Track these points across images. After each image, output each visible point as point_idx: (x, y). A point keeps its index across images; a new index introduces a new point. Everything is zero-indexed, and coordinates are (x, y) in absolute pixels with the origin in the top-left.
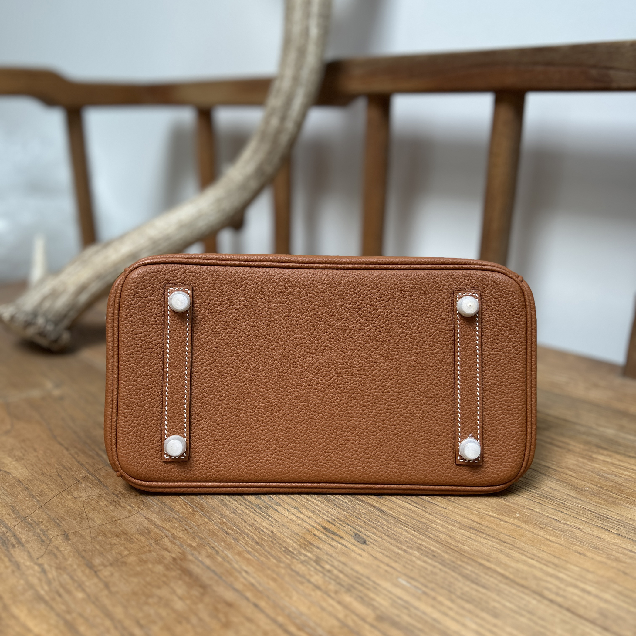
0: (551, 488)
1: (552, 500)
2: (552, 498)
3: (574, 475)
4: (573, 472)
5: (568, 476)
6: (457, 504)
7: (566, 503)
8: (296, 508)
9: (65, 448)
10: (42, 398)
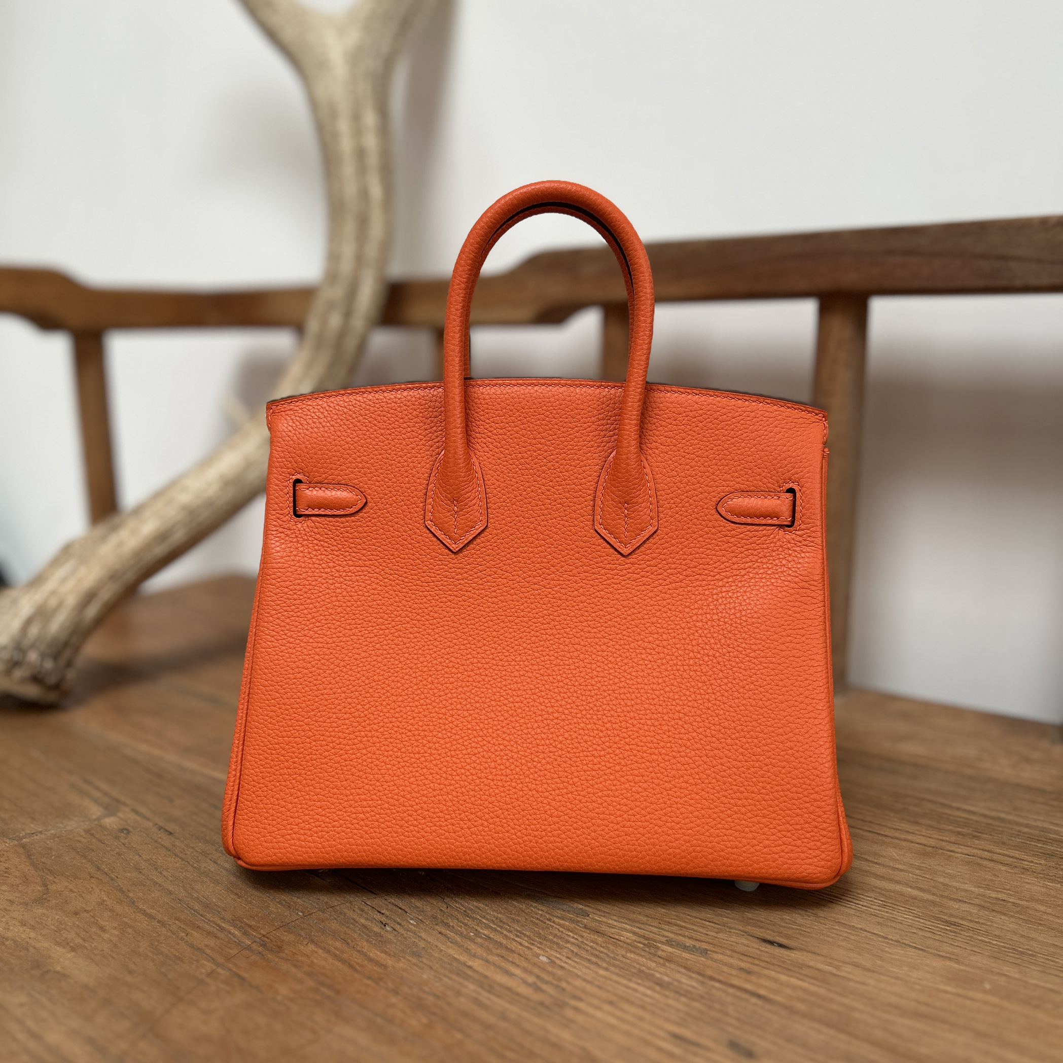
0: (1023, 936)
1: (1032, 955)
2: (1030, 953)
3: (1049, 910)
4: (1046, 906)
5: (1041, 913)
6: (880, 974)
7: (1057, 960)
8: (611, 1003)
9: (159, 922)
10: (87, 831)
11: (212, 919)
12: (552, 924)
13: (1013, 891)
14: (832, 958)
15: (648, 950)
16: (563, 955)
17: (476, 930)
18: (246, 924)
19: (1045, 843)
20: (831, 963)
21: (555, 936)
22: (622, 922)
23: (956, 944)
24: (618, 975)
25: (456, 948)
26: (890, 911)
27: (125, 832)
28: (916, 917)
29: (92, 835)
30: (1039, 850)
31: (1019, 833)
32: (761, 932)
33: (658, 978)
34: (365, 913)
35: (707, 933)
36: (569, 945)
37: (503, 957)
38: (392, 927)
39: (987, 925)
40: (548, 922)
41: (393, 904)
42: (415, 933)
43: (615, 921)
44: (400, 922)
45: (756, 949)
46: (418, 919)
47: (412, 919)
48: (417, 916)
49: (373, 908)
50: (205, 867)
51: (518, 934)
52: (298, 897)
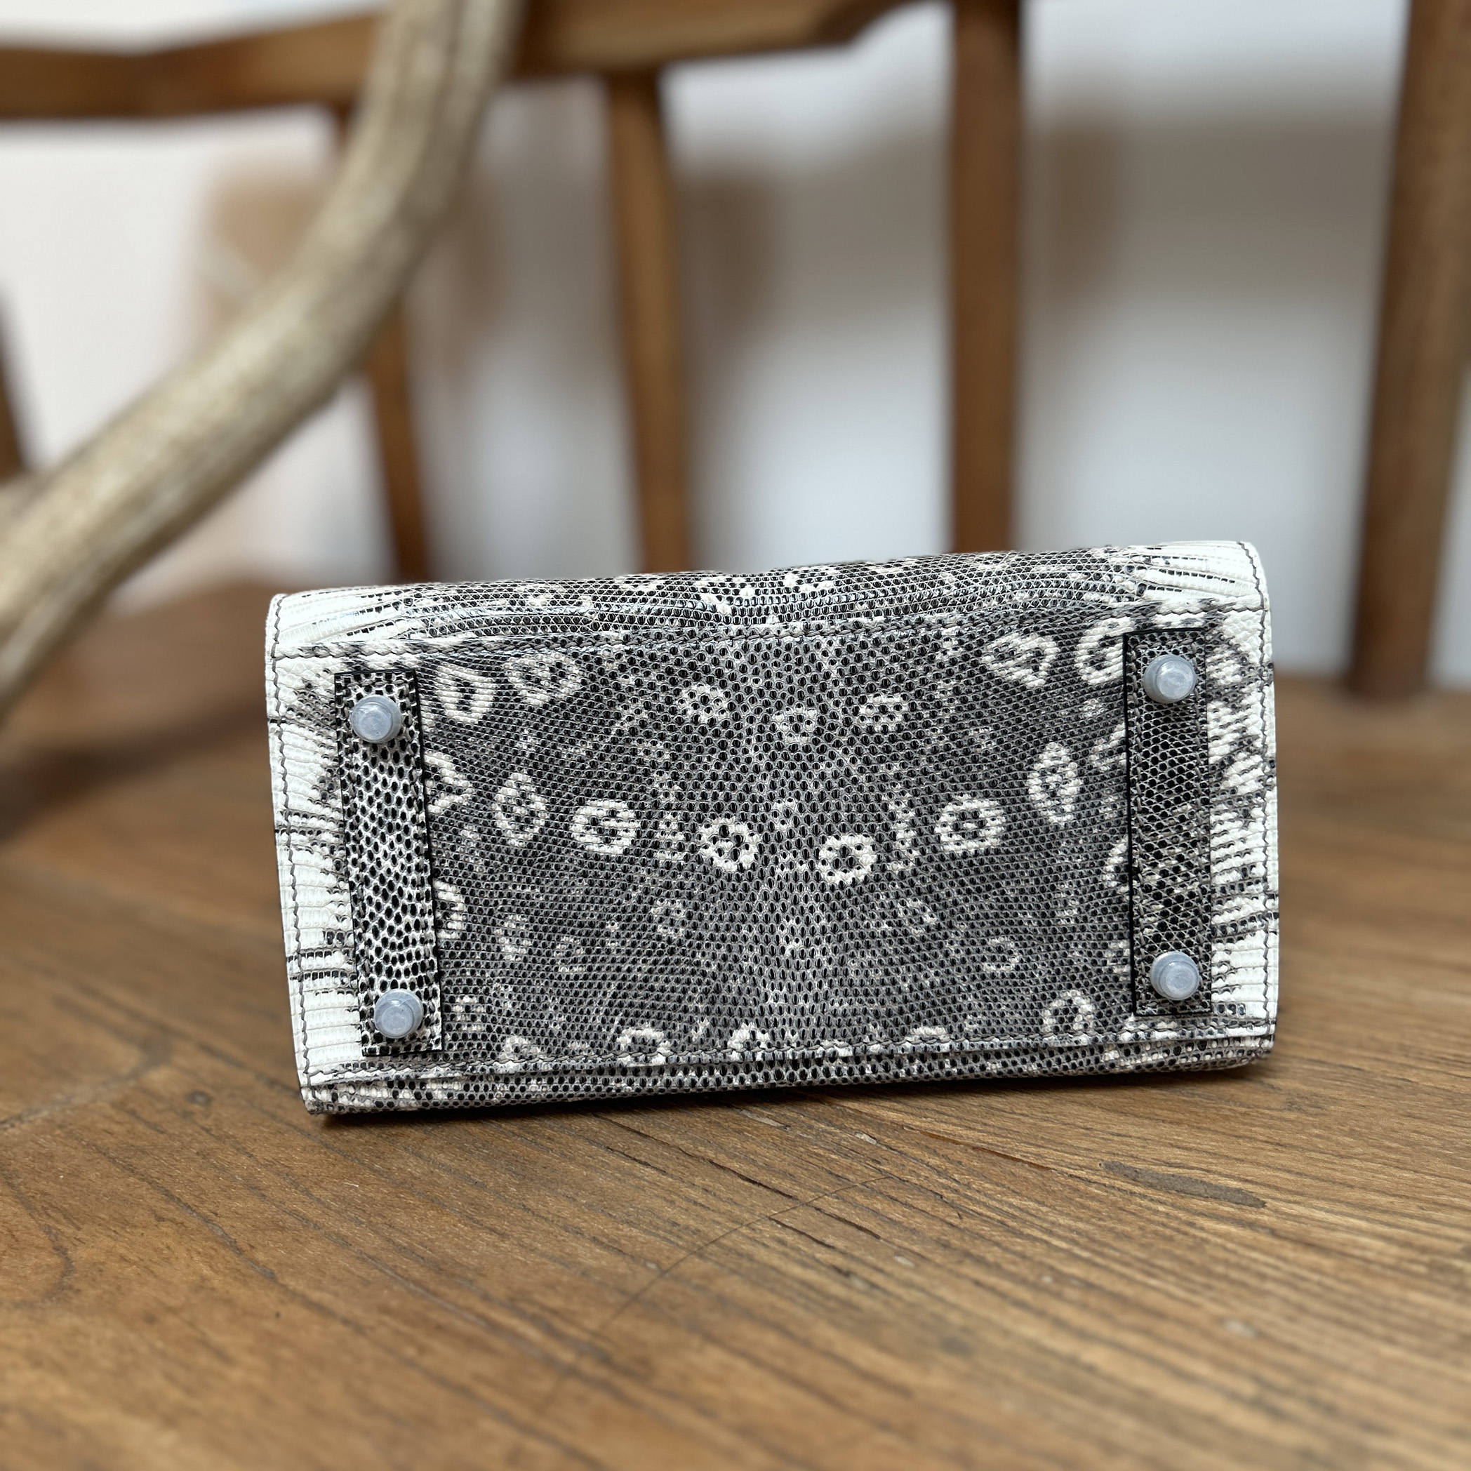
9: (346, 1322)
10: (120, 1106)
11: (461, 1302)
12: (1204, 1235)
15: (1439, 1277)
16: (1276, 1314)
17: (1052, 1268)
18: (543, 1307)
21: (1227, 1263)
22: (1341, 1214)
24: (1420, 1351)
27: (200, 1099)
29: (133, 1113)
34: (793, 1248)
36: (1269, 1286)
38: (866, 1281)
40: (1192, 1231)
41: (839, 1219)
42: (922, 1290)
43: (1327, 1211)
44: (881, 1265)
46: (912, 1252)
47: (898, 1254)
48: (906, 1244)
49: (801, 1233)
50: (399, 1169)
51: (1146, 1267)
52: (630, 1224)
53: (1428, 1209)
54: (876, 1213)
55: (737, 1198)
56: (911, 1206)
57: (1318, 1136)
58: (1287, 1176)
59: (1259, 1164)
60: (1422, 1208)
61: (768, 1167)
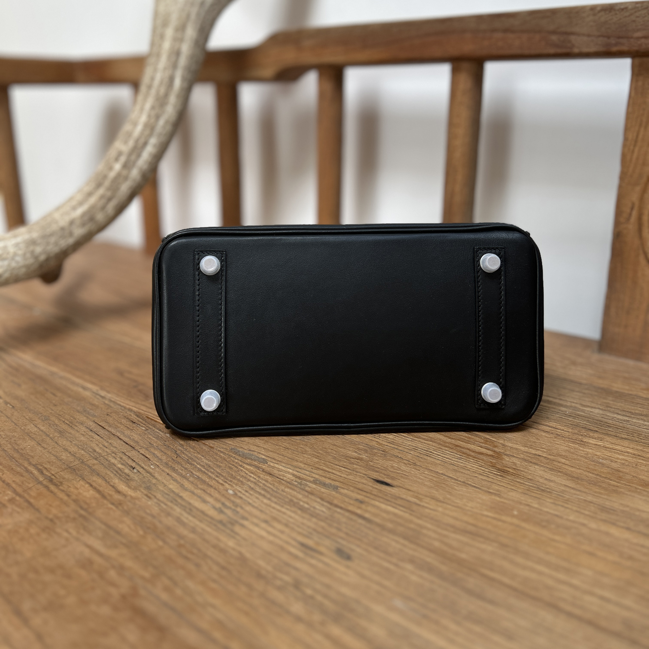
0: (546, 479)
1: (549, 492)
3: (567, 462)
4: (566, 459)
6: (448, 504)
8: (267, 522)
11: (22, 464)
12: (242, 469)
13: (546, 450)
14: (418, 493)
15: (299, 486)
16: (243, 490)
17: (192, 472)
18: (43, 467)
19: (574, 418)
20: (417, 496)
21: (243, 476)
22: (288, 468)
23: (501, 484)
24: (276, 503)
25: (175, 483)
26: (464, 462)
28: (479, 466)
30: (570, 423)
31: (559, 411)
32: (376, 475)
33: (301, 506)
34: (123, 460)
35: (341, 475)
36: (249, 483)
37: (204, 490)
38: (138, 470)
39: (524, 472)
40: (239, 467)
41: (143, 455)
42: (151, 474)
43: (284, 467)
44: (144, 466)
45: (370, 486)
46: (156, 464)
47: (151, 465)
48: (156, 463)
49: (129, 457)
50: (28, 429)
51: (218, 475)
52: (83, 449)
53: (314, 469)
54: (154, 454)
55: (117, 446)
56: (166, 453)
57: (301, 448)
58: (281, 457)
59: (275, 453)
60: (312, 469)
61: (133, 440)
